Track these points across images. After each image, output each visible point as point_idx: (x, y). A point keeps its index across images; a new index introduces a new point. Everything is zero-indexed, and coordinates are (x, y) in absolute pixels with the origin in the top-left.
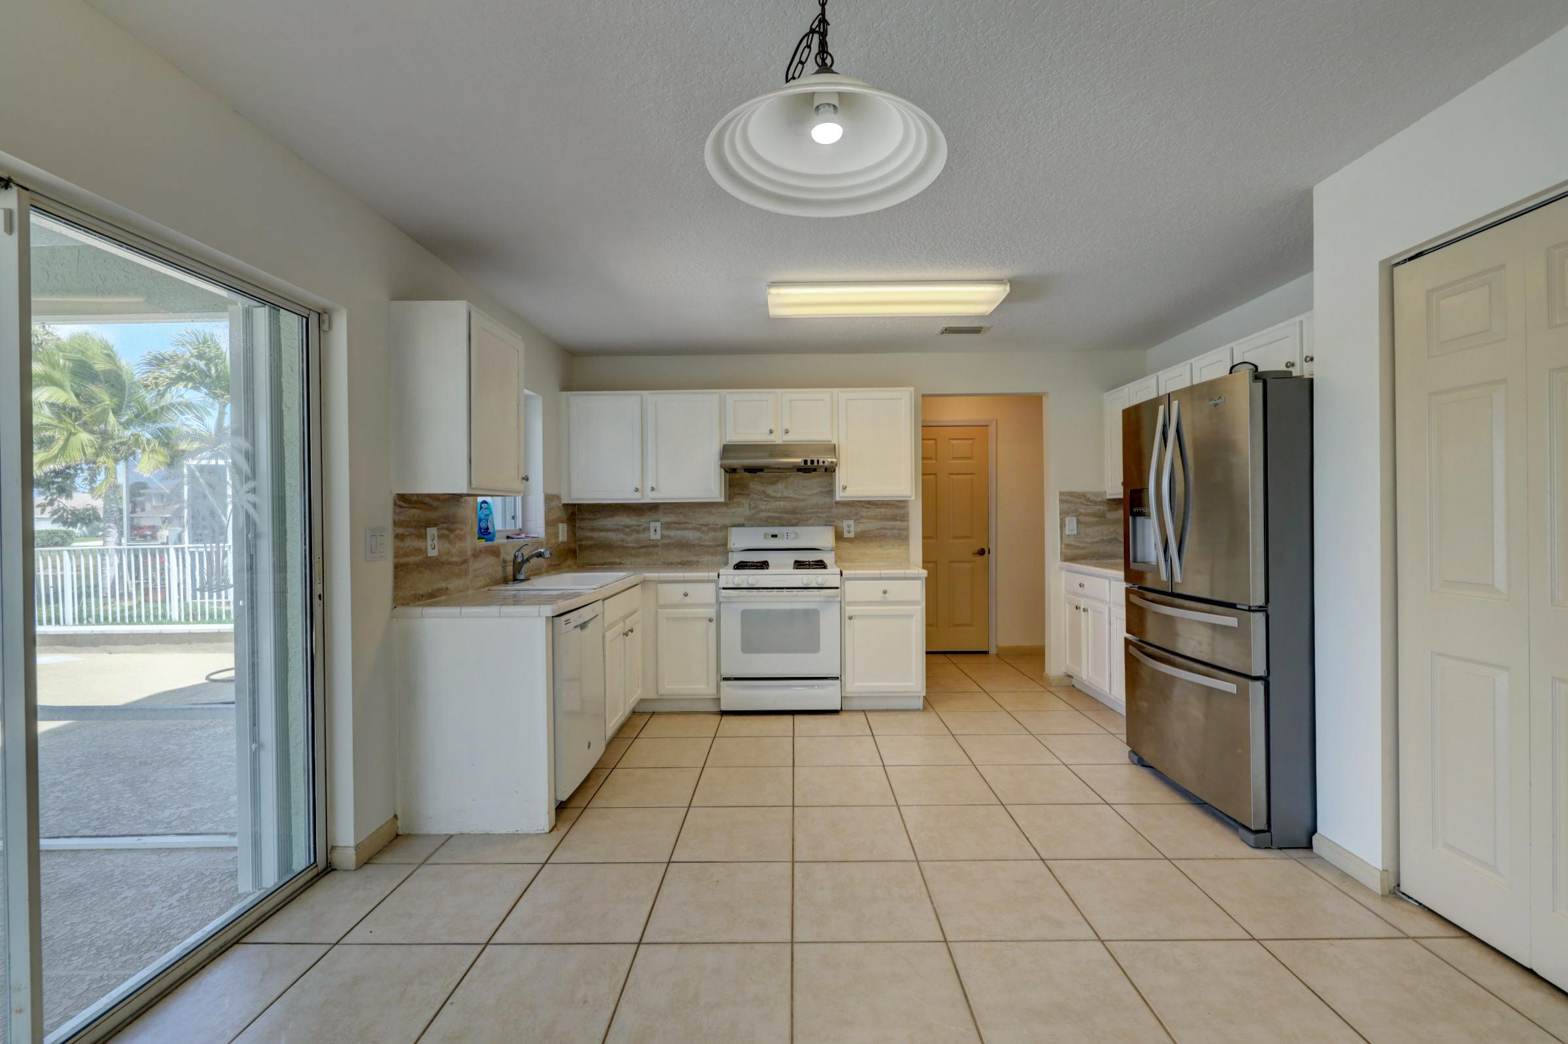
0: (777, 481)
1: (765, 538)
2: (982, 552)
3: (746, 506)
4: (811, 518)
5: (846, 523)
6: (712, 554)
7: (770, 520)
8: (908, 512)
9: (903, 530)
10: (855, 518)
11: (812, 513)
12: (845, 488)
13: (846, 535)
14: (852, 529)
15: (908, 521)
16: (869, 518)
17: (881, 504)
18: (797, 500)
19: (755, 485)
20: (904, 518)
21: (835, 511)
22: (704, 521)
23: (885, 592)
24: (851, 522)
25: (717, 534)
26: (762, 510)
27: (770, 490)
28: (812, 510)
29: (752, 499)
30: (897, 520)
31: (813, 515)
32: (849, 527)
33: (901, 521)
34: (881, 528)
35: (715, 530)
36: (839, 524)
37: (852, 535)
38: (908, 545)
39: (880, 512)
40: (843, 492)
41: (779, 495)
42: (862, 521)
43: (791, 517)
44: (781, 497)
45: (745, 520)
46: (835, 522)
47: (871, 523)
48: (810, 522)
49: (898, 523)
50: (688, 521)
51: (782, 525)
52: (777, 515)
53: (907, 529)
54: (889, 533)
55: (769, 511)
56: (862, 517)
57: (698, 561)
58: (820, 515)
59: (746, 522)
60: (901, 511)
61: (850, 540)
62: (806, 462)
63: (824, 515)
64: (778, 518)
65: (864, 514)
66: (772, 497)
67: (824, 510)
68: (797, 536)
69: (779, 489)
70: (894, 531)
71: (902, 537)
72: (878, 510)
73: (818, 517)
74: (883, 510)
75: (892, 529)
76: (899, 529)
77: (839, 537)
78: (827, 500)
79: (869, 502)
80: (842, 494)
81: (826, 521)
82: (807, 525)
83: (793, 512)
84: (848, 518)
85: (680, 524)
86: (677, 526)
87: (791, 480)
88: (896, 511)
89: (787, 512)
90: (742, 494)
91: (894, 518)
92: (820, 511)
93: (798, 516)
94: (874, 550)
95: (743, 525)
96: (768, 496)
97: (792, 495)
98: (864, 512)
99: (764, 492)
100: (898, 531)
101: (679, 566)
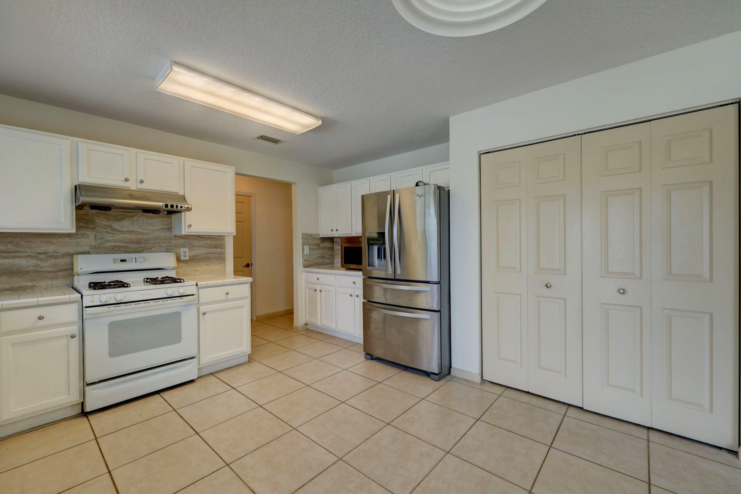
0: (124, 219)
1: (114, 262)
2: (248, 265)
3: (92, 237)
4: (154, 247)
5: (182, 250)
6: (52, 279)
7: (116, 249)
8: (225, 243)
9: (222, 254)
10: (189, 247)
11: (154, 243)
12: (190, 226)
13: (183, 258)
14: (187, 254)
15: (225, 248)
16: (199, 246)
17: (208, 238)
18: (141, 233)
19: (101, 220)
20: (223, 246)
21: (173, 242)
22: (42, 250)
23: (227, 294)
24: (187, 250)
25: (57, 261)
26: (108, 241)
27: (116, 225)
28: (155, 241)
29: (97, 232)
30: (218, 248)
31: (156, 245)
32: (185, 253)
33: (221, 248)
34: (207, 253)
35: (56, 258)
36: (178, 251)
37: (187, 258)
38: (225, 263)
39: (207, 243)
40: (188, 228)
41: (126, 229)
42: (194, 248)
43: (136, 246)
44: (127, 231)
45: (90, 248)
46: (173, 249)
47: (201, 249)
48: (153, 250)
49: (219, 250)
50: (19, 249)
51: (129, 252)
52: (123, 244)
53: (224, 253)
54: (212, 256)
55: (115, 241)
56: (194, 246)
57: (35, 286)
58: (162, 245)
59: (91, 250)
60: (220, 242)
61: (185, 262)
62: (167, 206)
63: (165, 245)
64: (125, 247)
65: (196, 244)
66: (118, 231)
67: (165, 241)
68: (145, 260)
69: (126, 225)
70: (215, 255)
71: (221, 259)
72: (206, 241)
73: (160, 246)
74: (209, 242)
75: (215, 253)
76: (219, 254)
77: (178, 260)
78: (167, 234)
79: (199, 236)
80: (187, 230)
81: (167, 249)
82: (151, 252)
83: (138, 242)
84: (184, 246)
85: (9, 252)
86: (6, 254)
87: (135, 218)
88: (217, 242)
89: (132, 243)
90: (87, 228)
91: (216, 247)
92: (162, 241)
93: (143, 245)
94: (203, 267)
95: (89, 253)
96: (114, 230)
97: (137, 230)
98: (195, 243)
99: (111, 227)
100: (219, 255)
101: (8, 292)
